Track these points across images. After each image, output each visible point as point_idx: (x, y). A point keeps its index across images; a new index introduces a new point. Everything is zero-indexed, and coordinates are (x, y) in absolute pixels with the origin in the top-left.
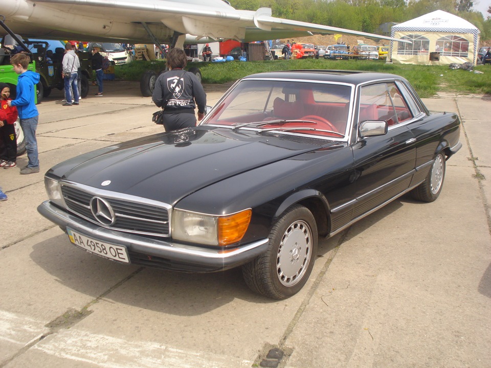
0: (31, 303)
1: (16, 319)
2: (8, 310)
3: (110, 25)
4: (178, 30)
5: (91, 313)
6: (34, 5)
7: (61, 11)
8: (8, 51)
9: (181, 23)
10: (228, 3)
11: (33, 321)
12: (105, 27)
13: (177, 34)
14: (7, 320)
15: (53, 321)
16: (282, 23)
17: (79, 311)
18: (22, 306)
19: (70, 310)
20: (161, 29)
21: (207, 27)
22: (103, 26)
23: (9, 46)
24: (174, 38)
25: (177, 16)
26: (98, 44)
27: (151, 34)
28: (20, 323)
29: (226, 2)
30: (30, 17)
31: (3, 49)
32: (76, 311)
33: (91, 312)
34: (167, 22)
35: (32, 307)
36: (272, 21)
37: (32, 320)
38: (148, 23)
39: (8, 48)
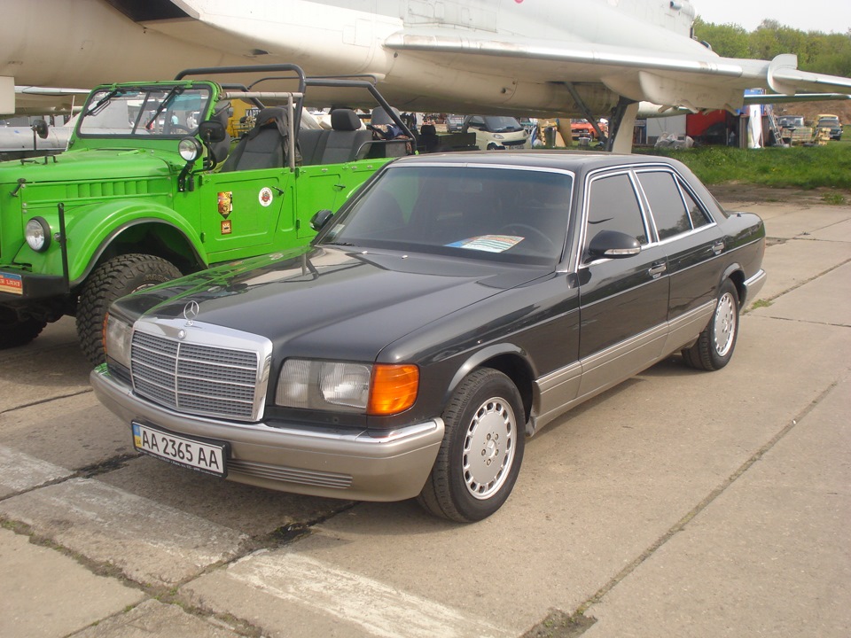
0: (481, 592)
1: (462, 620)
2: (444, 601)
3: (513, 87)
4: (629, 94)
5: (593, 623)
6: (396, 56)
7: (437, 64)
8: (379, 135)
9: (637, 84)
10: (707, 46)
11: (493, 627)
12: (504, 91)
13: (625, 103)
14: (447, 621)
15: (528, 632)
16: (816, 82)
17: (570, 615)
18: (465, 597)
19: (554, 612)
20: (595, 92)
21: (681, 90)
22: (501, 90)
23: (379, 127)
24: (620, 109)
25: (631, 72)
26: (479, 119)
27: (580, 102)
28: (472, 630)
29: (703, 43)
30: (387, 75)
31: (371, 132)
32: (563, 615)
33: (593, 620)
34: (610, 82)
35: (485, 600)
36: (800, 78)
37: (490, 626)
38: (575, 84)
39: (379, 131)
